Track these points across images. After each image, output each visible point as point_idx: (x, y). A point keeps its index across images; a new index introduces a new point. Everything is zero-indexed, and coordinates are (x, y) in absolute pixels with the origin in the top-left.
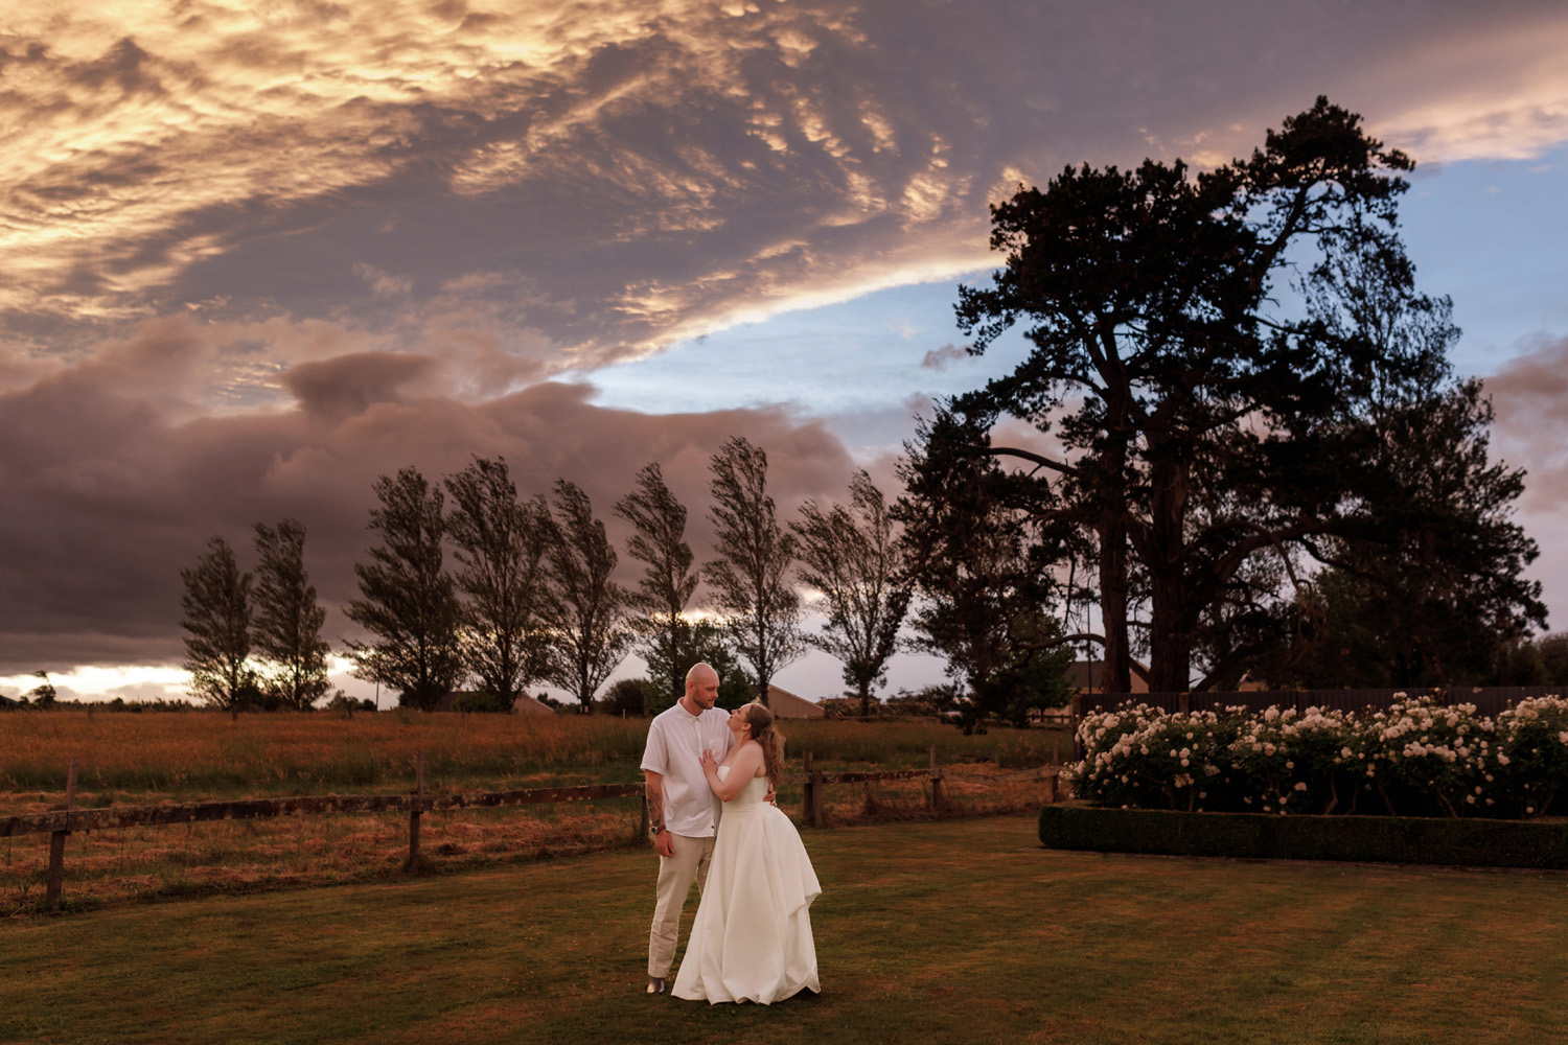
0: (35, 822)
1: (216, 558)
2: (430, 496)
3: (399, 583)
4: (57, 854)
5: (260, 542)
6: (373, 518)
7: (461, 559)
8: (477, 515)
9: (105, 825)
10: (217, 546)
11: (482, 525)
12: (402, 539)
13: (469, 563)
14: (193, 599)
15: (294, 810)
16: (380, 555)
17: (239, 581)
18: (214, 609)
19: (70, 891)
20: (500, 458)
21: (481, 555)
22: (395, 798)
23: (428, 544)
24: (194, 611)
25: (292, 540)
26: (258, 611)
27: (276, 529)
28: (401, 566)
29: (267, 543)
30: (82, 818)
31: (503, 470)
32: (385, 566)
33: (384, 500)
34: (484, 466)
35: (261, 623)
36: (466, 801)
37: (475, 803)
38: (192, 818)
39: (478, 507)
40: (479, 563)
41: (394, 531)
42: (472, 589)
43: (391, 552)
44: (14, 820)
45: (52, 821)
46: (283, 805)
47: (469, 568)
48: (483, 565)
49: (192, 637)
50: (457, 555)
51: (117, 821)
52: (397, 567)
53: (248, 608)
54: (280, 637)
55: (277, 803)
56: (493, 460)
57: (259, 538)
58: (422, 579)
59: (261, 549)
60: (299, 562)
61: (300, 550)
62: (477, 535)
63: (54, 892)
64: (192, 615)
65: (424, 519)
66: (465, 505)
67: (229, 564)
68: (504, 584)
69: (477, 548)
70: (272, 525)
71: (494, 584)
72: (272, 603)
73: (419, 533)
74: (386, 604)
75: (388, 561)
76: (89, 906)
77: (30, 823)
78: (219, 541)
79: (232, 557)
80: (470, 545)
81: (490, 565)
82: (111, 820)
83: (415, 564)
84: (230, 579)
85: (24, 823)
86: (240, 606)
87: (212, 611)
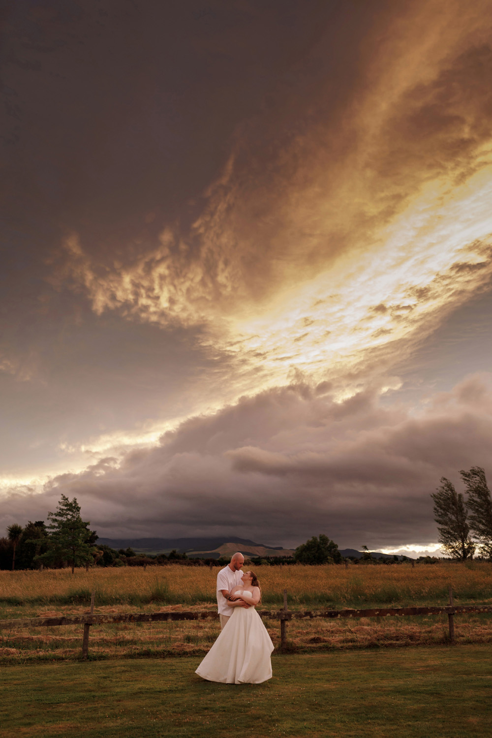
0: (73, 619)
1: (445, 487)
4: (86, 634)
5: (464, 479)
9: (106, 621)
10: (444, 481)
14: (438, 508)
15: (207, 617)
17: (458, 497)
19: (93, 650)
22: (267, 612)
24: (440, 514)
25: (478, 476)
26: (471, 513)
27: (471, 472)
29: (467, 479)
30: (94, 618)
35: (472, 518)
36: (314, 615)
37: (320, 616)
38: (150, 619)
44: (63, 618)
45: (81, 619)
46: (200, 615)
49: (441, 526)
51: (112, 620)
53: (465, 511)
54: (483, 524)
55: (196, 613)
57: (463, 477)
59: (466, 482)
60: (486, 486)
61: (485, 479)
63: (85, 650)
67: (452, 490)
70: (468, 470)
72: (477, 508)
76: (101, 658)
77: (70, 620)
78: (445, 479)
79: (453, 486)
82: (109, 619)
84: (453, 497)
85: (68, 619)
86: (461, 509)
87: (448, 513)
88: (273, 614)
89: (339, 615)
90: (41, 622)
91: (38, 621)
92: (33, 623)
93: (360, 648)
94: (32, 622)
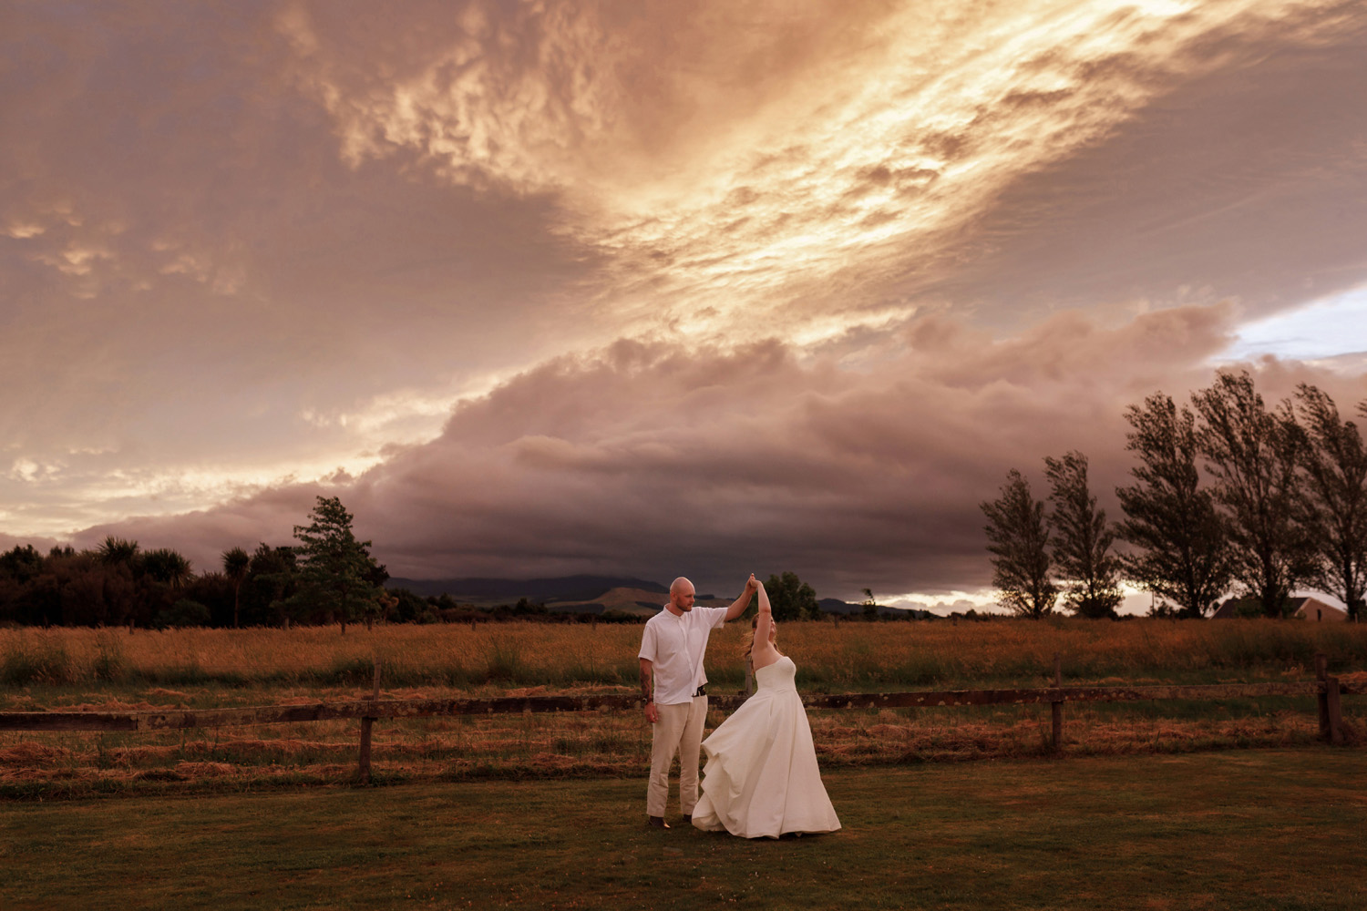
0: (339, 709)
1: (1014, 488)
2: (1179, 416)
3: (1159, 499)
4: (366, 737)
5: (1050, 474)
6: (1130, 441)
7: (1212, 472)
8: (1227, 431)
9: (404, 713)
10: (1014, 477)
11: (1231, 438)
12: (1157, 457)
13: (1220, 476)
14: (995, 526)
15: (599, 705)
16: (1140, 474)
17: (1033, 508)
18: (1014, 532)
19: (381, 767)
20: (1245, 372)
21: (1231, 467)
23: (1183, 462)
25: (1076, 469)
26: (1054, 532)
27: (1063, 461)
28: (1161, 484)
29: (1055, 473)
30: (381, 707)
31: (1248, 385)
32: (1145, 485)
33: (1136, 426)
34: (1228, 381)
35: (1058, 542)
37: (814, 704)
38: (490, 710)
39: (1224, 419)
40: (1230, 474)
41: (1151, 452)
42: (1226, 500)
43: (1148, 470)
44: (320, 707)
45: (355, 709)
46: (586, 701)
47: (1219, 480)
48: (1234, 477)
49: (997, 558)
50: (1208, 469)
51: (415, 711)
52: (1156, 485)
53: (1044, 531)
54: (1074, 554)
56: (1237, 376)
57: (1049, 470)
58: (1181, 495)
59: (1051, 479)
60: (1084, 487)
61: (1085, 477)
62: (1226, 449)
63: (365, 767)
64: (996, 540)
65: (1177, 438)
66: (1212, 420)
67: (1024, 494)
68: (1258, 494)
69: (1225, 461)
70: (1058, 457)
71: (1248, 495)
72: (1064, 525)
73: (1173, 452)
74: (1148, 520)
75: (1148, 480)
76: (397, 780)
77: (334, 710)
78: (1016, 474)
79: (1026, 488)
80: (1219, 457)
81: (1242, 476)
82: (410, 709)
83: (1171, 480)
84: (1025, 508)
85: (329, 710)
86: (1036, 530)
87: (1012, 534)
88: (724, 700)
89: (850, 704)
90: (276, 714)
91: (270, 713)
92: (260, 716)
93: (888, 763)
94: (258, 713)
